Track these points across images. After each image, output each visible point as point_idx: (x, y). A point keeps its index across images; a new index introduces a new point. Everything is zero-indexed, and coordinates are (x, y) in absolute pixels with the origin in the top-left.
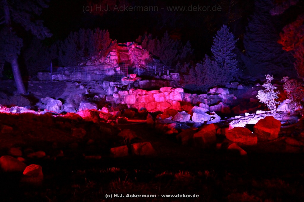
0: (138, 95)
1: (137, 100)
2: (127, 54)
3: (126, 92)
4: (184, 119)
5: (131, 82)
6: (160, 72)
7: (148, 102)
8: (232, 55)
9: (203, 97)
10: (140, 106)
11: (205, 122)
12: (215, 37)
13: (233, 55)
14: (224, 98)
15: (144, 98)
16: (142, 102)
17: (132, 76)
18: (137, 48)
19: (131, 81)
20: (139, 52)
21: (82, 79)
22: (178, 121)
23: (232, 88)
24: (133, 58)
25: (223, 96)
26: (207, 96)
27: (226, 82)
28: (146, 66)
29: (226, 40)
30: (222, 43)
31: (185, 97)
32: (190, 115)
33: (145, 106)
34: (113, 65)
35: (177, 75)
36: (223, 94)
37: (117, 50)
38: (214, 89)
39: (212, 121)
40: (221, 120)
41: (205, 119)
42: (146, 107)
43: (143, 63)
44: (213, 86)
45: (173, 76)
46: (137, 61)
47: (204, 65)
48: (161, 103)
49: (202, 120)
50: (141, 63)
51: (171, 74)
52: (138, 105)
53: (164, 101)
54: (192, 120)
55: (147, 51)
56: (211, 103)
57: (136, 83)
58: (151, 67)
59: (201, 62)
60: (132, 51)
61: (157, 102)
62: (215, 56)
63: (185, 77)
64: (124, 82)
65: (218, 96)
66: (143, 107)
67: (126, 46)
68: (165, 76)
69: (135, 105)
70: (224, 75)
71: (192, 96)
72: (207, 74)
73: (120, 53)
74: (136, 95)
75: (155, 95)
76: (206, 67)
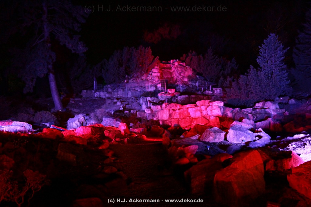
0: (171, 110)
1: (170, 115)
2: (170, 71)
3: (159, 107)
4: (215, 138)
5: (168, 97)
6: (202, 88)
7: (182, 117)
8: (281, 67)
9: (248, 112)
10: (174, 122)
11: (247, 143)
12: (261, 46)
13: (283, 66)
14: (273, 113)
15: (178, 113)
16: (175, 117)
17: (170, 91)
18: (180, 65)
19: (168, 95)
20: (182, 69)
21: (124, 96)
22: (207, 140)
23: (282, 103)
24: (176, 75)
25: (272, 111)
26: (252, 111)
27: (275, 95)
28: (189, 83)
29: (274, 50)
30: (269, 53)
31: (225, 112)
32: (224, 133)
33: (178, 123)
34: (155, 82)
35: (220, 89)
36: (272, 108)
37: (160, 67)
38: (260, 103)
39: (258, 141)
40: (272, 141)
41: (246, 139)
42: (180, 124)
43: (186, 80)
44: (259, 100)
45: (215, 91)
46: (180, 78)
47: (248, 77)
48: (197, 118)
49: (242, 141)
50: (183, 79)
51: (214, 89)
52: (172, 122)
53: (200, 116)
54: (227, 140)
55: (191, 67)
56: (258, 119)
57: (175, 98)
58: (194, 84)
59: (246, 74)
60: (175, 69)
61: (192, 118)
62: (262, 68)
63: (227, 90)
64: (161, 97)
65: (266, 111)
66: (177, 124)
67: (170, 64)
68: (207, 91)
69: (167, 121)
70: (272, 88)
71: (234, 111)
72: (252, 86)
73: (163, 71)
74: (169, 110)
75: (190, 110)
76: (251, 79)
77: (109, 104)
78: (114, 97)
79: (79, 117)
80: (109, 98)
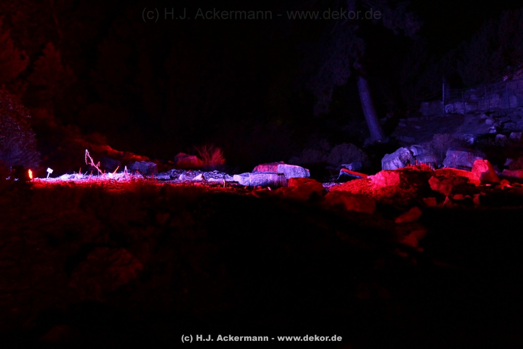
21: (501, 107)
77: (470, 123)
78: (483, 109)
79: (401, 152)
80: (472, 113)
